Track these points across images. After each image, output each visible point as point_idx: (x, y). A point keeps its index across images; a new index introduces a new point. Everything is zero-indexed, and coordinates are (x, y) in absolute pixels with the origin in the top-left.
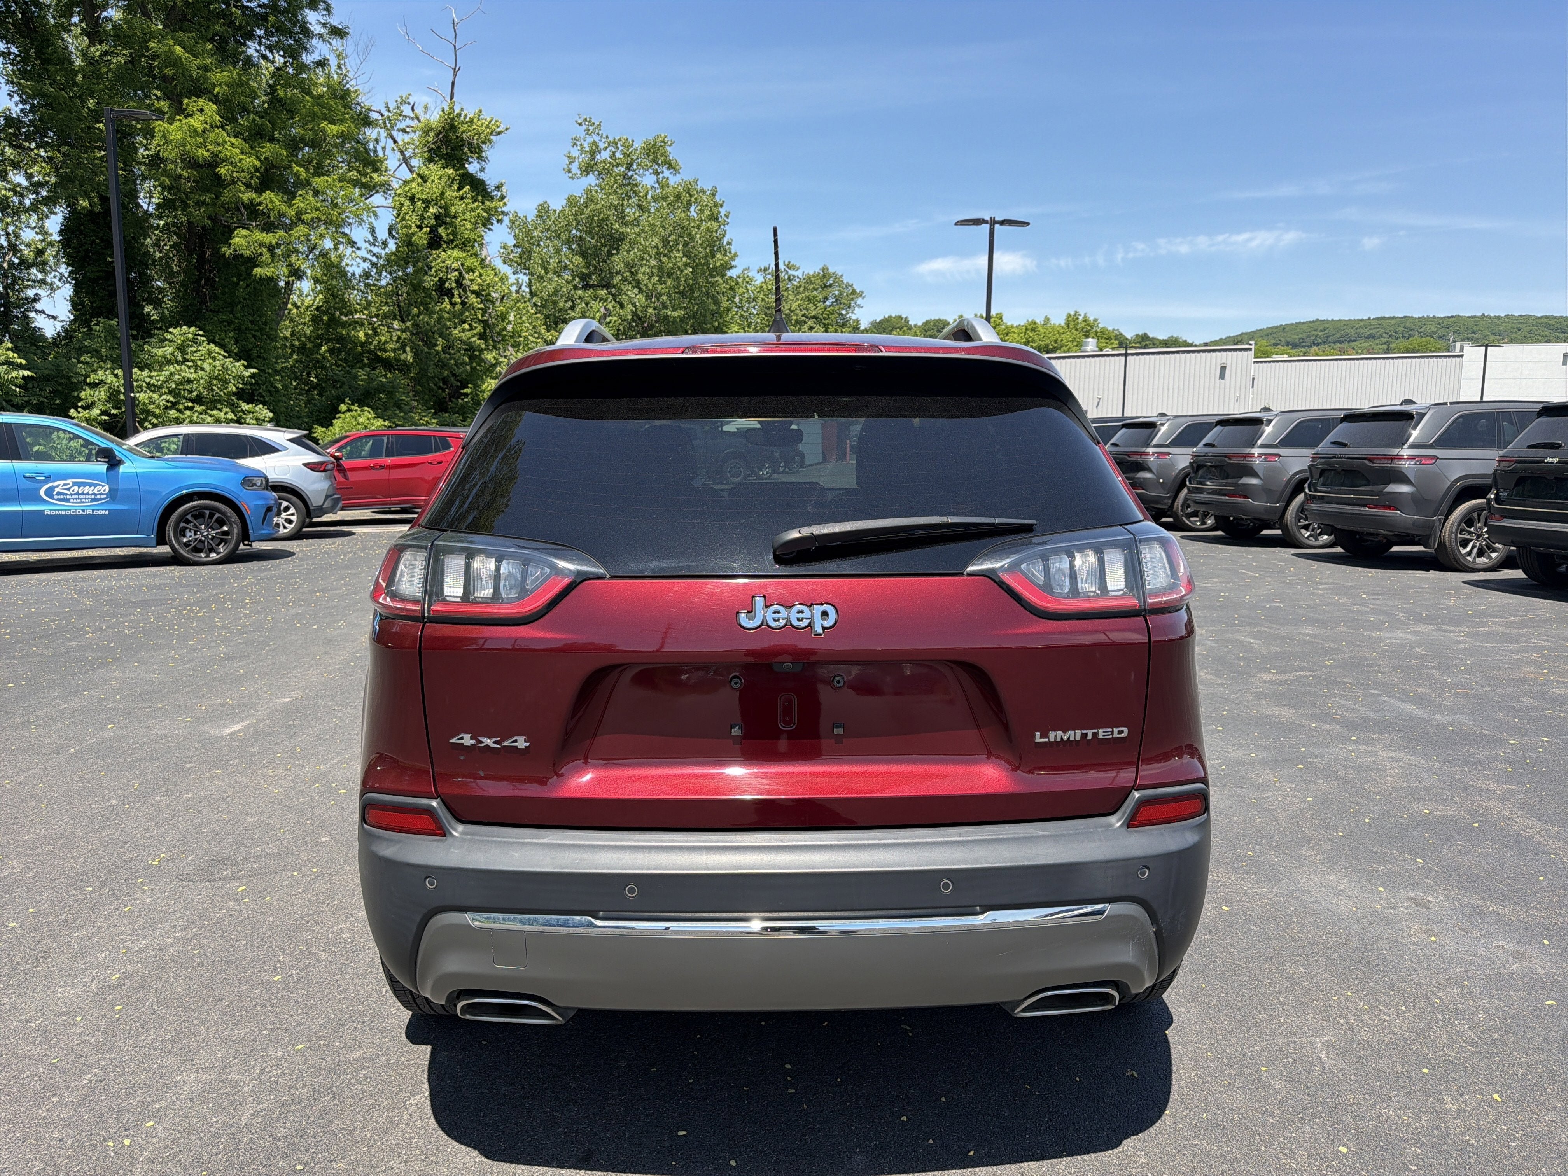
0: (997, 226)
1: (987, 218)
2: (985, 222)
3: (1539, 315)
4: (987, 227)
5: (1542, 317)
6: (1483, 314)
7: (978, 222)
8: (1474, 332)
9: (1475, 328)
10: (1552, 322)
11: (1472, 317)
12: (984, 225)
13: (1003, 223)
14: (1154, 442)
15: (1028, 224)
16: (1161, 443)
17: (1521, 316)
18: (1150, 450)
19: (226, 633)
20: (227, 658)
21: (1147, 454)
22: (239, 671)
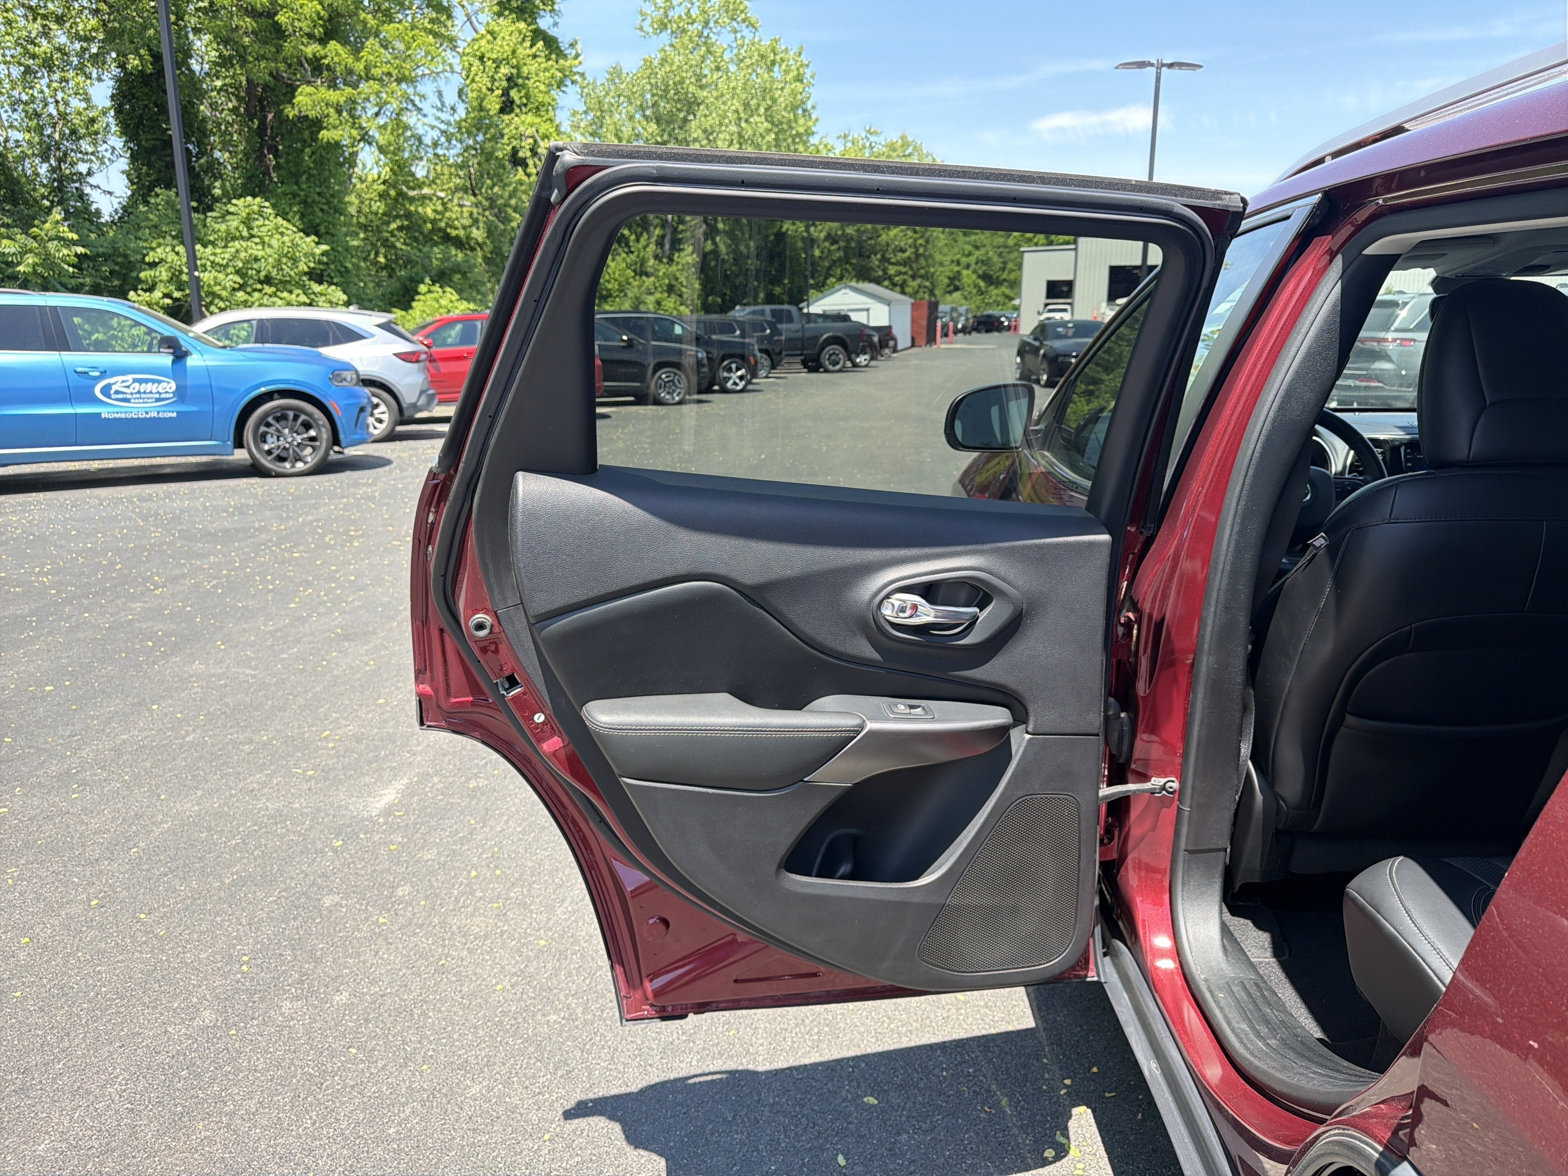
0: (1164, 69)
1: (1154, 61)
2: (1152, 65)
4: (1152, 71)
7: (1142, 65)
12: (1149, 68)
13: (1171, 66)
14: (1396, 325)
15: (1201, 67)
16: (1403, 326)
18: (1390, 336)
19: (336, 589)
20: (346, 637)
21: (1386, 340)
22: (367, 664)
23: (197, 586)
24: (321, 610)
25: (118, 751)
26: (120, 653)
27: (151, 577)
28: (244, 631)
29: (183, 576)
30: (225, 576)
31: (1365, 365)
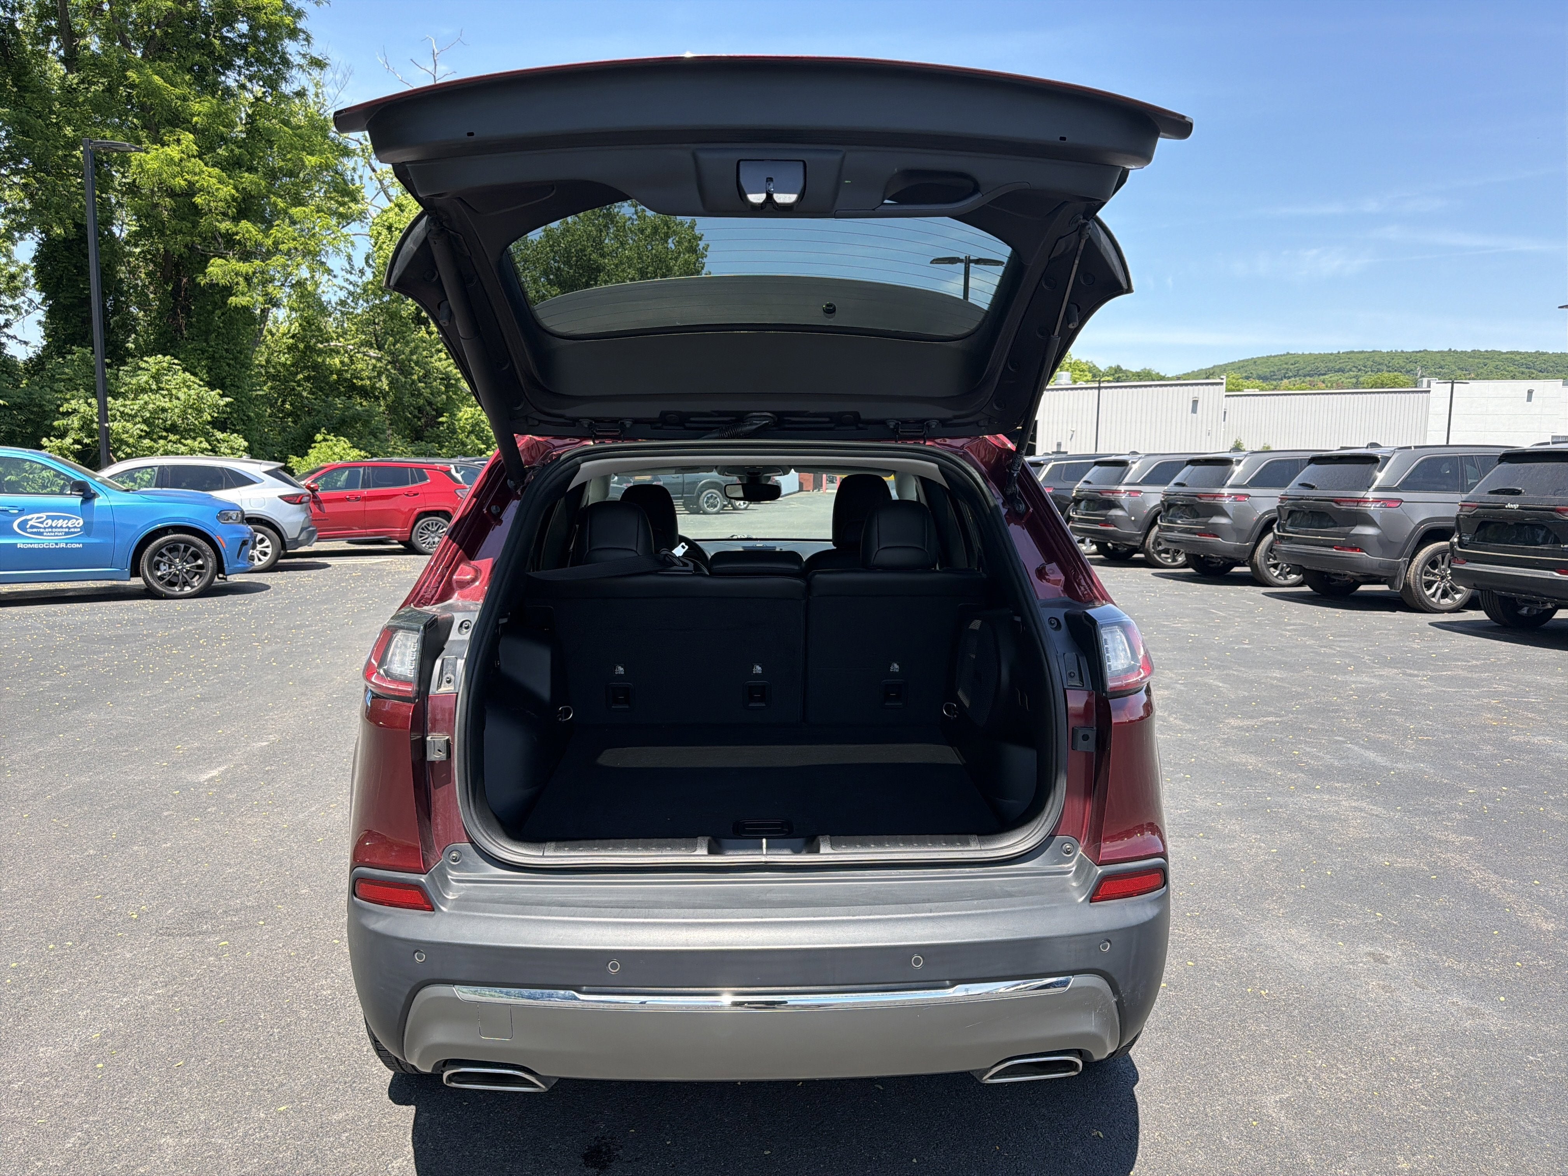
0: (972, 265)
1: (962, 257)
2: (960, 261)
3: (1504, 351)
4: (961, 266)
5: (1507, 353)
6: (1450, 350)
7: (953, 260)
8: (1441, 367)
9: (1442, 363)
10: (1518, 358)
11: (1439, 352)
12: (959, 264)
13: (978, 261)
14: (1126, 479)
15: (1002, 263)
16: (1132, 481)
17: (1487, 351)
18: (1122, 488)
19: (201, 672)
20: (203, 699)
21: (1119, 492)
22: (215, 713)
23: (93, 671)
24: (188, 684)
25: (37, 756)
26: (35, 709)
27: (56, 666)
28: (128, 696)
29: (83, 665)
30: (116, 665)
31: (1103, 512)
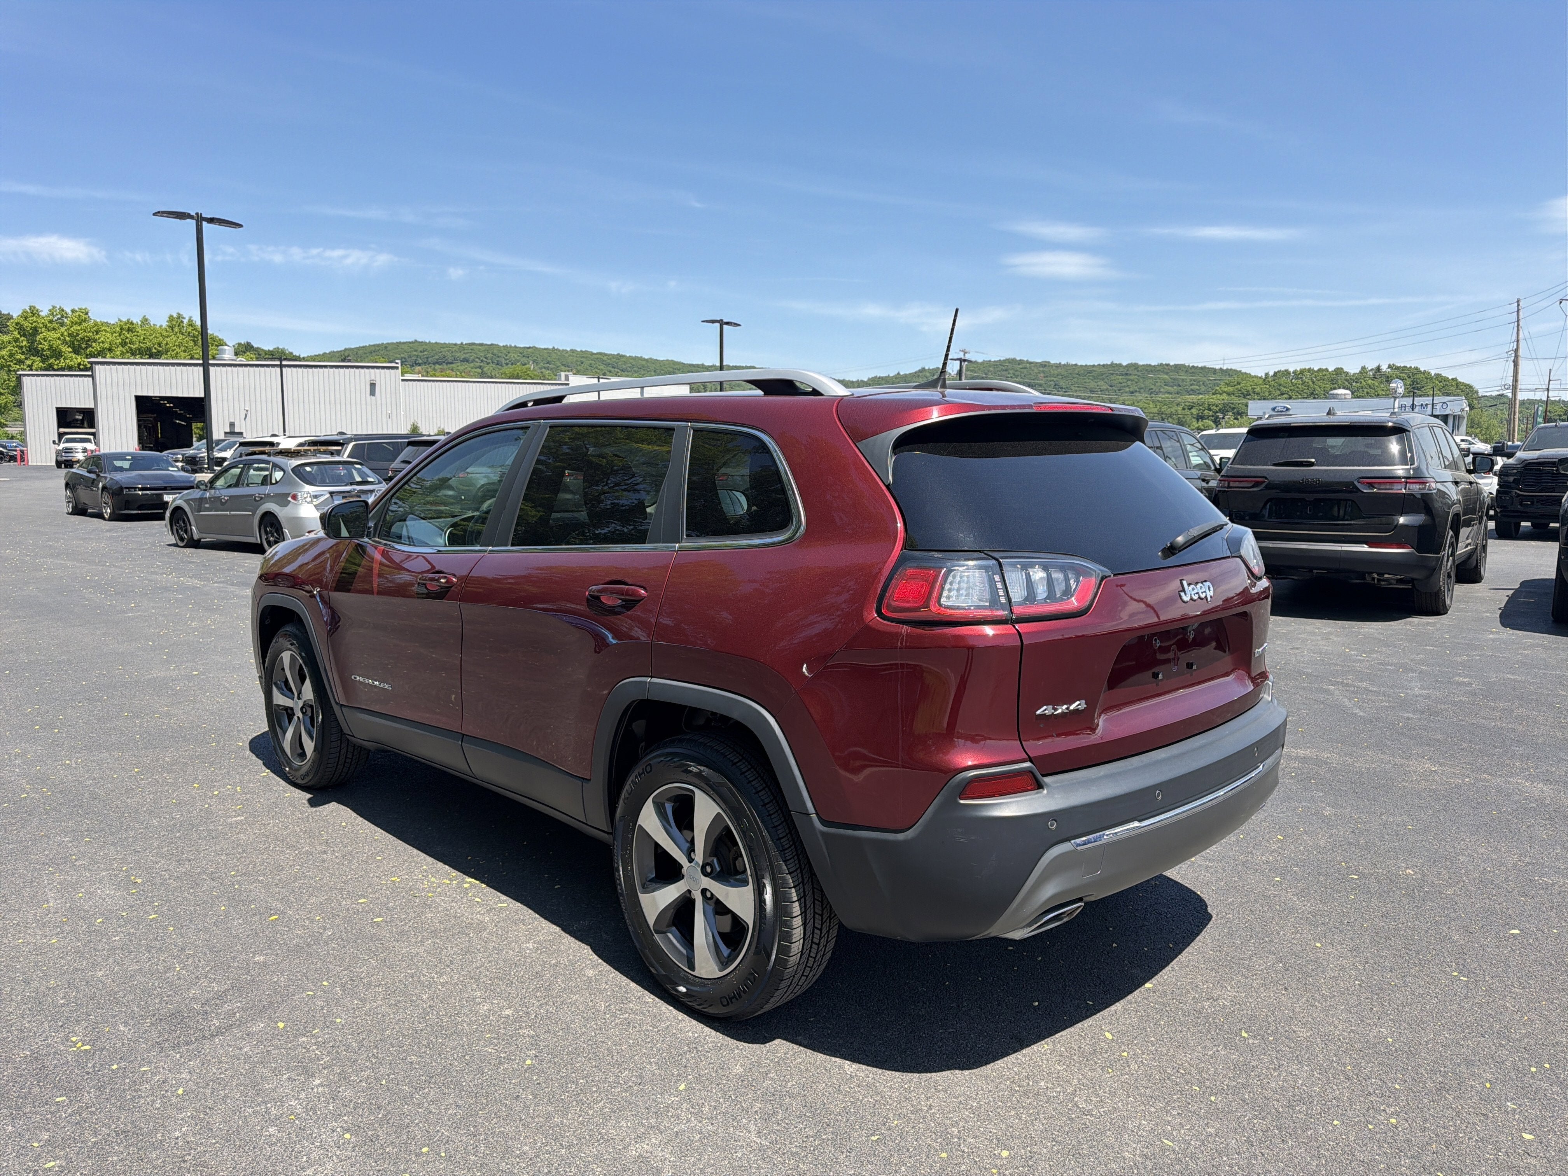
0: (204, 224)
1: (193, 213)
2: (191, 217)
3: (595, 352)
4: (193, 223)
5: (597, 354)
6: (554, 348)
7: (182, 216)
8: (548, 363)
9: (549, 359)
10: (605, 358)
11: (545, 349)
12: (188, 220)
13: (211, 220)
15: (240, 226)
17: (581, 351)
